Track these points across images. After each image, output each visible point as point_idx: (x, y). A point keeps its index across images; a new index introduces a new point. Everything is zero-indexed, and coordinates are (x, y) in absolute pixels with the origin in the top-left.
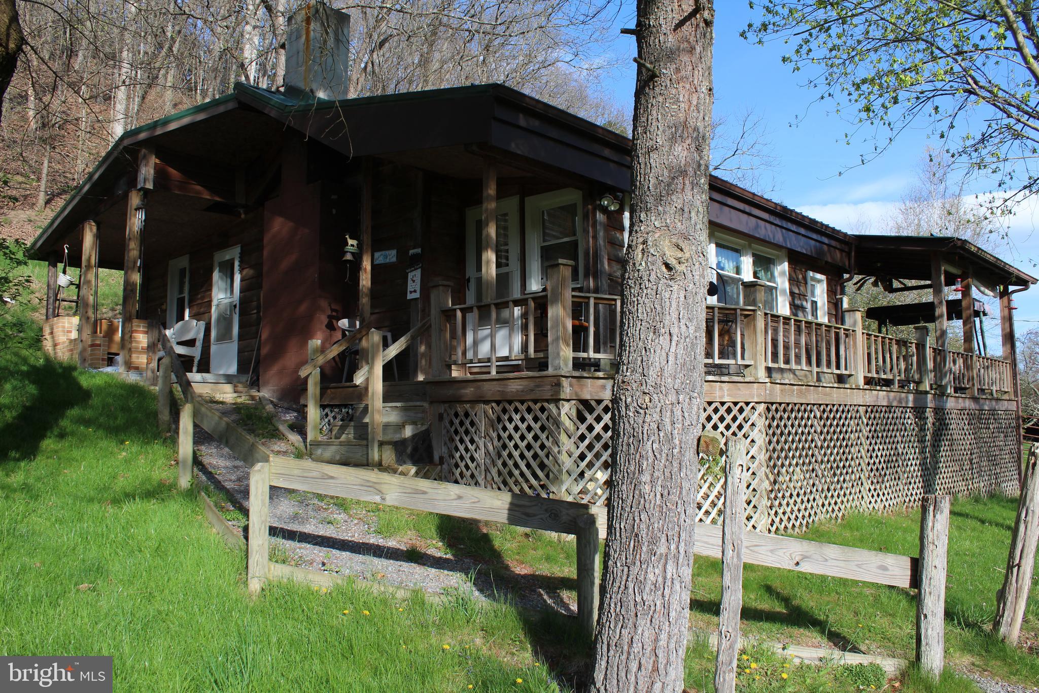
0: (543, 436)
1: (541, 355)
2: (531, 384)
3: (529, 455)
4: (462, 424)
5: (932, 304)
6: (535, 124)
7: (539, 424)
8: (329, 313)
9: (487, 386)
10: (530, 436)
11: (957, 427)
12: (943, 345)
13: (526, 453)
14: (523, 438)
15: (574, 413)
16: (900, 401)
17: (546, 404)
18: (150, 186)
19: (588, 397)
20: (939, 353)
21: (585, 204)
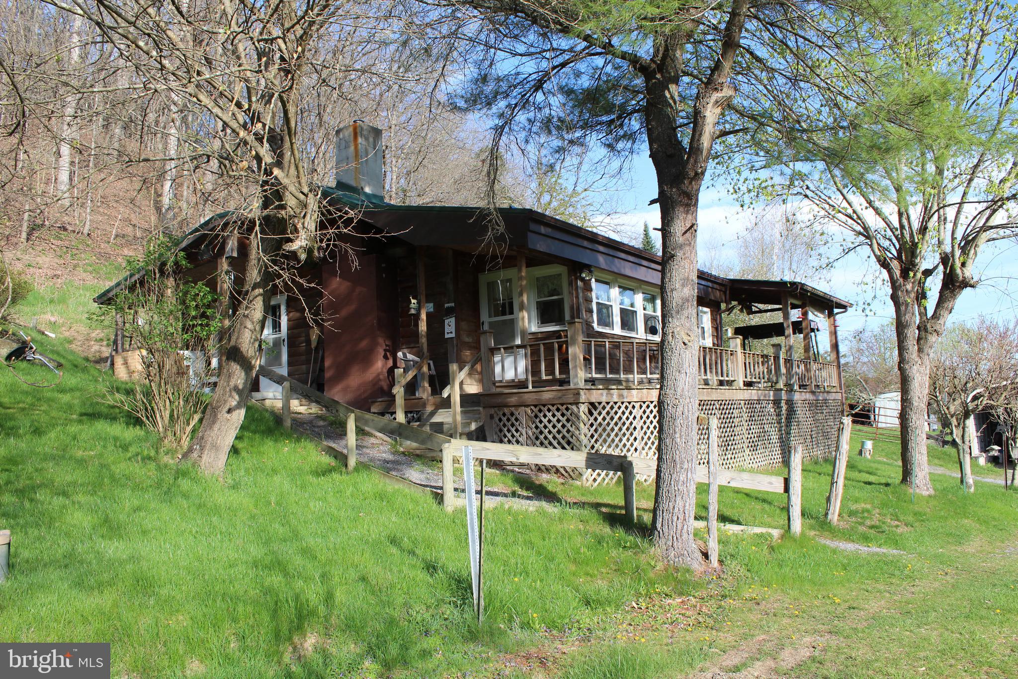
0: (568, 425)
1: (564, 376)
2: (560, 394)
3: (559, 437)
4: (508, 420)
5: (782, 324)
6: (549, 231)
7: (565, 418)
8: (384, 347)
9: (526, 396)
10: (559, 426)
11: (801, 413)
12: (791, 356)
13: (557, 435)
14: (554, 427)
15: (586, 411)
16: (765, 396)
17: (569, 406)
18: (235, 255)
19: (593, 400)
20: (788, 361)
21: (569, 275)
